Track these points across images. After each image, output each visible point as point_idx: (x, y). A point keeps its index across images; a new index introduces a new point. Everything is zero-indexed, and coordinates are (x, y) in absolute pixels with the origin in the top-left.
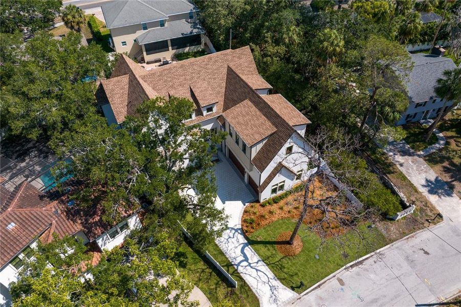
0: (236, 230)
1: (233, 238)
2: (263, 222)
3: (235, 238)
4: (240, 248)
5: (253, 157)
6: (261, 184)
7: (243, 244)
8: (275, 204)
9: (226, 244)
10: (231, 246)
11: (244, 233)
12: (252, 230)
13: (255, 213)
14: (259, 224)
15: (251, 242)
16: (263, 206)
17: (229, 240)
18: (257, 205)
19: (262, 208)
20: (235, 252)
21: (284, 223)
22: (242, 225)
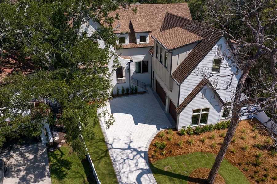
0: (139, 153)
1: (133, 160)
2: (176, 151)
3: (135, 161)
4: (137, 173)
5: (173, 71)
6: (179, 104)
7: (142, 169)
8: (195, 136)
9: (121, 165)
10: (126, 169)
11: (148, 158)
12: (160, 156)
13: (168, 140)
14: (170, 152)
15: (154, 170)
16: (180, 134)
17: (126, 161)
18: (173, 132)
19: (178, 137)
20: (127, 177)
21: (203, 157)
22: (150, 149)
